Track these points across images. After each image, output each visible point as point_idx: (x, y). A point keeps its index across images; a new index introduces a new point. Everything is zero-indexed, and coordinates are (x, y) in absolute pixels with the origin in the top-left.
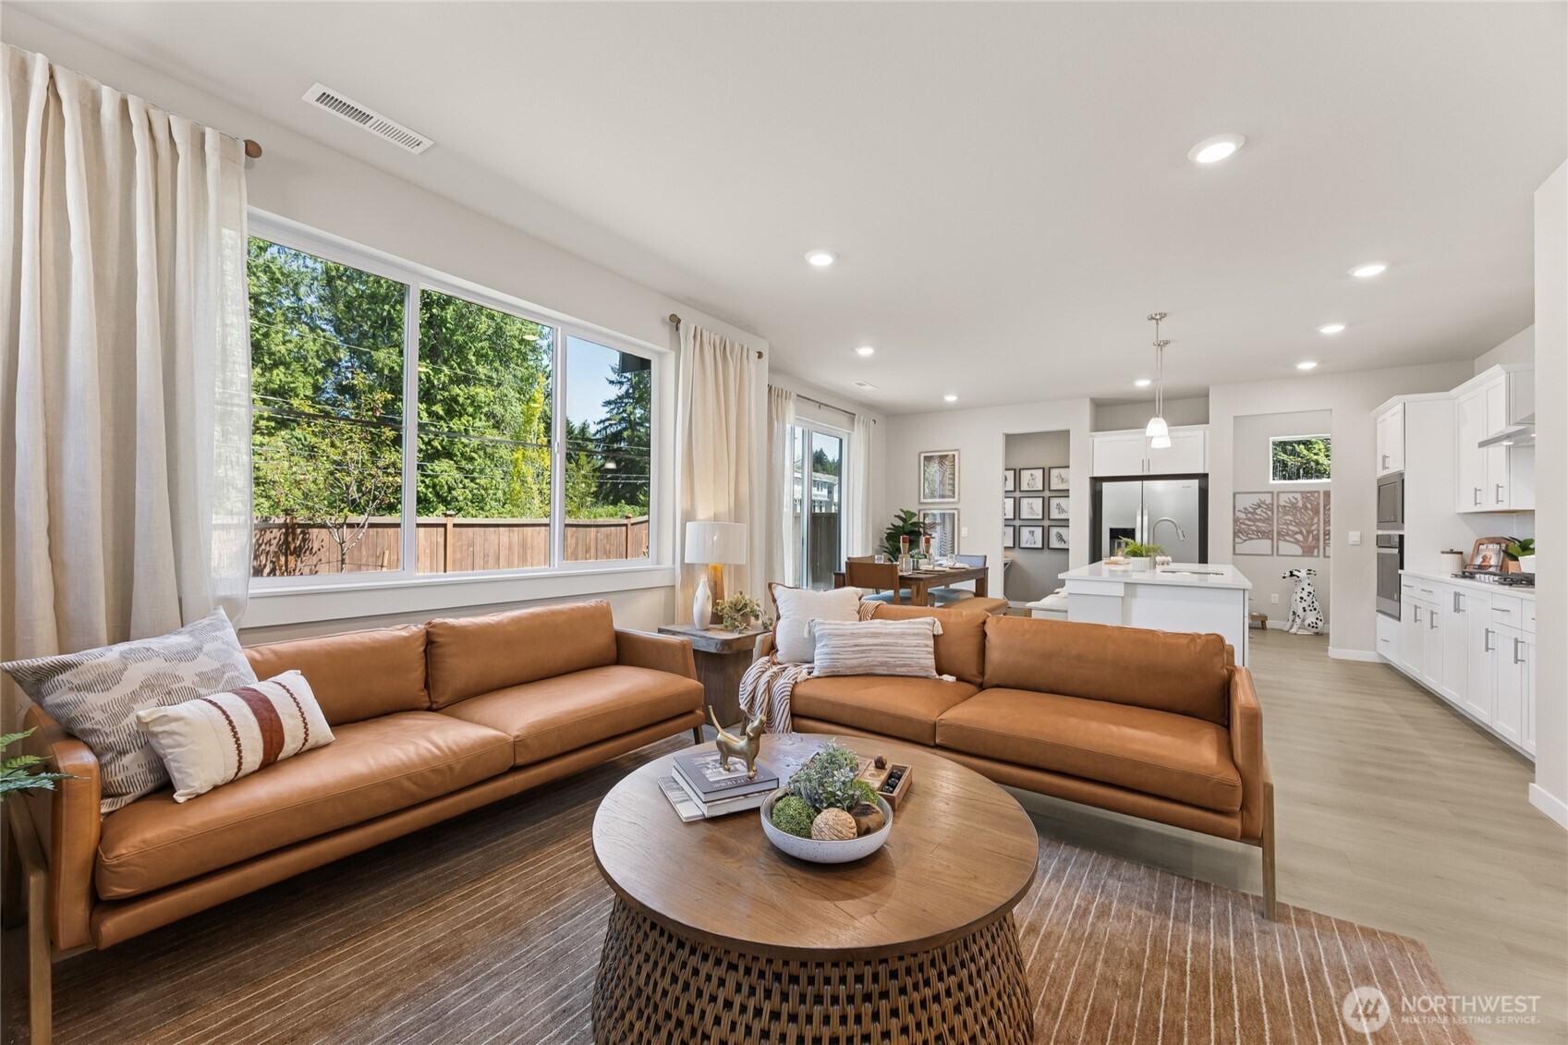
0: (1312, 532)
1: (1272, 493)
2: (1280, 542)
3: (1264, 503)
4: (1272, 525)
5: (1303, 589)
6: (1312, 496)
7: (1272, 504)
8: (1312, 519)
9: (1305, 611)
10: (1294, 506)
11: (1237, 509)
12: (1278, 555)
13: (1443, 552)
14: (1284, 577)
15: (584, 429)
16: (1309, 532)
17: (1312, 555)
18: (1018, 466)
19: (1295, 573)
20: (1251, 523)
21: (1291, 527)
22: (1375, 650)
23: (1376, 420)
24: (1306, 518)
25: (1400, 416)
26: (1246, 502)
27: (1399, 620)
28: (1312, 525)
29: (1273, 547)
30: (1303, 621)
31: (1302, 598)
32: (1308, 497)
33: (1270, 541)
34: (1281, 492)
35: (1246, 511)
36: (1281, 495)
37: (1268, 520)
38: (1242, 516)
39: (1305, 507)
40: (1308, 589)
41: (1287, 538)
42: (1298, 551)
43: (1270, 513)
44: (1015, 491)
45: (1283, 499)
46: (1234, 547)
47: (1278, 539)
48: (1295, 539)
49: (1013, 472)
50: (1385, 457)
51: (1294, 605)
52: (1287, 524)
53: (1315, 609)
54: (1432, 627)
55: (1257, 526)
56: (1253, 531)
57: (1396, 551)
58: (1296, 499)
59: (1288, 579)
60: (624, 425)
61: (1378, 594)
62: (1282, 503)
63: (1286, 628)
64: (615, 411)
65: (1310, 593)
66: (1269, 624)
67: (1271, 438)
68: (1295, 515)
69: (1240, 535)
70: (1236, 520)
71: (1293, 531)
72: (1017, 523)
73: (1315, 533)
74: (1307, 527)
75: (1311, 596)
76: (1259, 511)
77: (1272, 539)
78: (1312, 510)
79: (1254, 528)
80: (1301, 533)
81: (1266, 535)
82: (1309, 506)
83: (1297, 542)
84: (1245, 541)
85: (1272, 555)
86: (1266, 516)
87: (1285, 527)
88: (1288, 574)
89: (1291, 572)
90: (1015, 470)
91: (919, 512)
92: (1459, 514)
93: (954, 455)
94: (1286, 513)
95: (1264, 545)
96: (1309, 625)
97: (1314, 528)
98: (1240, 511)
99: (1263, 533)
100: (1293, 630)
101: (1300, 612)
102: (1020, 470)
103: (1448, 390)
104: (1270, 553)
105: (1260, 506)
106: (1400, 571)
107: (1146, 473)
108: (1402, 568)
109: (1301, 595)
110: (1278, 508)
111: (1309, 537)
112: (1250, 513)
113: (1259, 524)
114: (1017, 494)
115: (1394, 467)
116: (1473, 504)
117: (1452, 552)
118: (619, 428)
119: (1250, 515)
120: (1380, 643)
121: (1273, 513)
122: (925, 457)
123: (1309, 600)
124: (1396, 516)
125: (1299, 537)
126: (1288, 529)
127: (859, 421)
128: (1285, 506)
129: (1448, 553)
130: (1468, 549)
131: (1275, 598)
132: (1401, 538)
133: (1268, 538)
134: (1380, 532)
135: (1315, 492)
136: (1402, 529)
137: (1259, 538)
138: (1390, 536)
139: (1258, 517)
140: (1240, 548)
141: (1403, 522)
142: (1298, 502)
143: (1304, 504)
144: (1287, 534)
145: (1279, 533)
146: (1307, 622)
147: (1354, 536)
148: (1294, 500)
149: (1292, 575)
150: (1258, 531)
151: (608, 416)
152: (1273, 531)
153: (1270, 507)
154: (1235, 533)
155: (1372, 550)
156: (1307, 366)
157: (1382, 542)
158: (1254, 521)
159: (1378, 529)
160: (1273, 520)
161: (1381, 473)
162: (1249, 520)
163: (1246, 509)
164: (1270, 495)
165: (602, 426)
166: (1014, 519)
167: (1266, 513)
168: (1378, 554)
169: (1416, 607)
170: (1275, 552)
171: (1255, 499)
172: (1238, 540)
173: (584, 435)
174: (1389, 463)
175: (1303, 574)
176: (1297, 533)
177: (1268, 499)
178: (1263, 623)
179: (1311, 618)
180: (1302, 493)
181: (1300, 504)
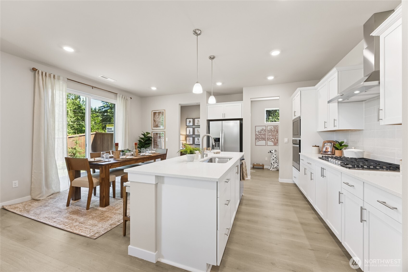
0: (276, 138)
1: (266, 126)
2: (268, 141)
3: (263, 129)
4: (265, 136)
5: (273, 156)
6: (276, 127)
7: (266, 130)
8: (276, 134)
9: (274, 163)
10: (271, 130)
11: (256, 131)
12: (267, 145)
13: (313, 146)
14: (268, 153)
15: (95, 109)
16: (275, 138)
17: (276, 146)
18: (194, 118)
19: (271, 151)
20: (260, 136)
21: (271, 137)
22: (292, 179)
23: (292, 99)
24: (275, 134)
25: (299, 96)
26: (259, 129)
27: (299, 171)
28: (276, 136)
29: (266, 143)
30: (274, 166)
31: (273, 159)
32: (275, 127)
33: (265, 141)
34: (268, 126)
35: (258, 132)
36: (268, 127)
37: (264, 135)
38: (257, 133)
39: (274, 131)
40: (275, 156)
41: (270, 140)
42: (273, 144)
43: (265, 132)
44: (193, 125)
45: (269, 128)
46: (255, 143)
47: (267, 140)
48: (272, 140)
49: (192, 119)
50: (295, 112)
51: (271, 161)
52: (269, 136)
53: (277, 162)
54: (311, 179)
55: (262, 137)
56: (261, 138)
57: (298, 146)
58: (272, 128)
59: (269, 153)
60: (108, 108)
61: (293, 160)
62: (268, 129)
63: (269, 169)
64: (105, 104)
65: (275, 157)
66: (265, 167)
67: (265, 109)
68: (272, 133)
69: (257, 139)
70: (256, 135)
71: (271, 138)
72: (194, 136)
73: (277, 138)
74: (275, 137)
75: (276, 158)
76: (262, 132)
77: (266, 140)
78: (276, 131)
79: (261, 137)
80: (273, 138)
81: (264, 139)
82: (275, 130)
83: (272, 141)
84: (258, 141)
85: (266, 145)
86: (264, 133)
87: (269, 137)
88: (269, 152)
89: (270, 151)
90: (193, 119)
91: (152, 132)
92: (317, 132)
93: (163, 112)
94: (269, 133)
95: (263, 142)
96: (275, 168)
97: (277, 137)
98: (257, 132)
99: (263, 138)
100: (271, 169)
101: (273, 163)
102: (195, 119)
103: (314, 86)
104: (265, 145)
105: (262, 130)
106: (300, 153)
107: (224, 118)
108: (300, 152)
109: (273, 158)
110: (267, 131)
111: (275, 139)
112: (260, 132)
113: (262, 136)
114: (194, 127)
115: (298, 115)
116: (324, 128)
117: (316, 146)
118: (107, 109)
119: (260, 133)
120: (293, 178)
121: (266, 132)
122: (154, 112)
123: (275, 159)
124: (298, 133)
125: (273, 140)
126: (270, 137)
127: (120, 97)
128: (269, 130)
129: (314, 146)
130: (321, 145)
131: (266, 159)
132: (300, 140)
133: (265, 140)
134: (294, 139)
135: (277, 126)
136: (300, 137)
137: (262, 140)
138: (296, 140)
139: (262, 134)
140: (257, 144)
141: (300, 135)
142: (272, 129)
143: (274, 129)
144: (270, 139)
145: (267, 139)
146: (275, 166)
147: (286, 140)
148: (271, 128)
149: (270, 152)
150: (262, 138)
151: (103, 105)
152: (266, 138)
153: (265, 131)
154: (256, 139)
155: (291, 145)
156: (271, 78)
157: (294, 142)
158: (261, 135)
159: (293, 137)
160: (266, 135)
161: (294, 118)
162: (259, 134)
163: (258, 131)
164: (265, 127)
165: (101, 108)
166: (193, 135)
167: (264, 132)
168: (293, 146)
169: (305, 169)
170: (266, 144)
171: (260, 128)
172: (256, 141)
173: (96, 111)
174: (296, 114)
175: (273, 152)
176: (272, 139)
177: (264, 128)
178: (263, 167)
179: (276, 166)
180: (273, 126)
181: (273, 130)
